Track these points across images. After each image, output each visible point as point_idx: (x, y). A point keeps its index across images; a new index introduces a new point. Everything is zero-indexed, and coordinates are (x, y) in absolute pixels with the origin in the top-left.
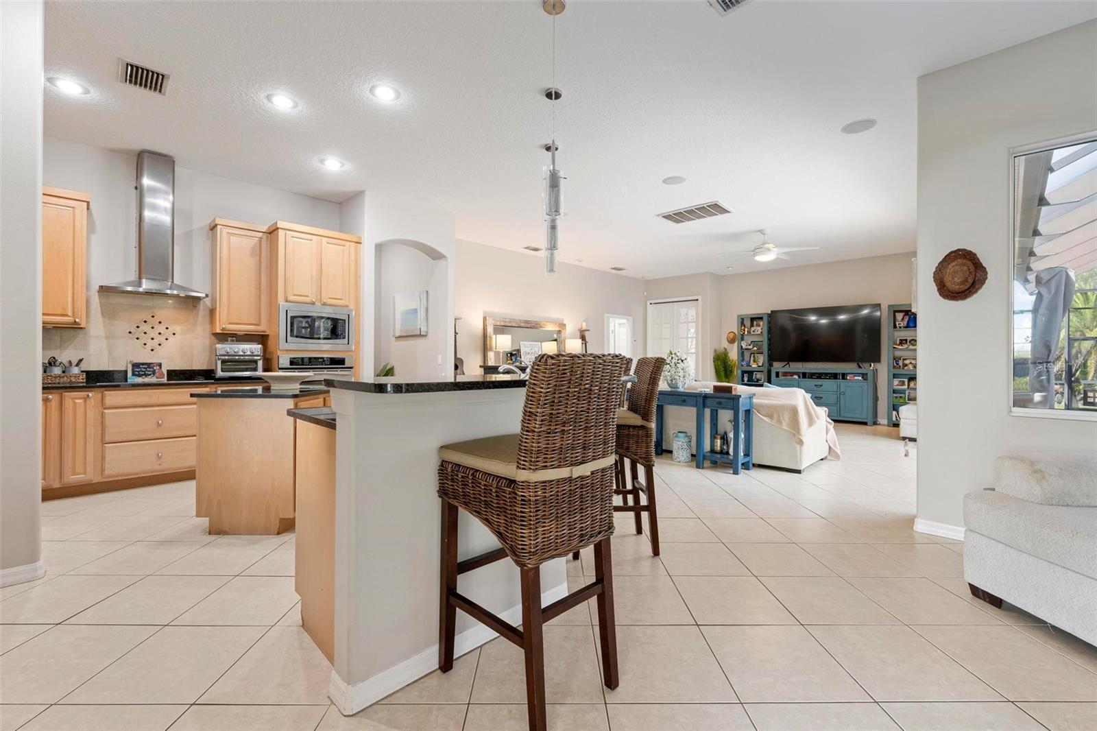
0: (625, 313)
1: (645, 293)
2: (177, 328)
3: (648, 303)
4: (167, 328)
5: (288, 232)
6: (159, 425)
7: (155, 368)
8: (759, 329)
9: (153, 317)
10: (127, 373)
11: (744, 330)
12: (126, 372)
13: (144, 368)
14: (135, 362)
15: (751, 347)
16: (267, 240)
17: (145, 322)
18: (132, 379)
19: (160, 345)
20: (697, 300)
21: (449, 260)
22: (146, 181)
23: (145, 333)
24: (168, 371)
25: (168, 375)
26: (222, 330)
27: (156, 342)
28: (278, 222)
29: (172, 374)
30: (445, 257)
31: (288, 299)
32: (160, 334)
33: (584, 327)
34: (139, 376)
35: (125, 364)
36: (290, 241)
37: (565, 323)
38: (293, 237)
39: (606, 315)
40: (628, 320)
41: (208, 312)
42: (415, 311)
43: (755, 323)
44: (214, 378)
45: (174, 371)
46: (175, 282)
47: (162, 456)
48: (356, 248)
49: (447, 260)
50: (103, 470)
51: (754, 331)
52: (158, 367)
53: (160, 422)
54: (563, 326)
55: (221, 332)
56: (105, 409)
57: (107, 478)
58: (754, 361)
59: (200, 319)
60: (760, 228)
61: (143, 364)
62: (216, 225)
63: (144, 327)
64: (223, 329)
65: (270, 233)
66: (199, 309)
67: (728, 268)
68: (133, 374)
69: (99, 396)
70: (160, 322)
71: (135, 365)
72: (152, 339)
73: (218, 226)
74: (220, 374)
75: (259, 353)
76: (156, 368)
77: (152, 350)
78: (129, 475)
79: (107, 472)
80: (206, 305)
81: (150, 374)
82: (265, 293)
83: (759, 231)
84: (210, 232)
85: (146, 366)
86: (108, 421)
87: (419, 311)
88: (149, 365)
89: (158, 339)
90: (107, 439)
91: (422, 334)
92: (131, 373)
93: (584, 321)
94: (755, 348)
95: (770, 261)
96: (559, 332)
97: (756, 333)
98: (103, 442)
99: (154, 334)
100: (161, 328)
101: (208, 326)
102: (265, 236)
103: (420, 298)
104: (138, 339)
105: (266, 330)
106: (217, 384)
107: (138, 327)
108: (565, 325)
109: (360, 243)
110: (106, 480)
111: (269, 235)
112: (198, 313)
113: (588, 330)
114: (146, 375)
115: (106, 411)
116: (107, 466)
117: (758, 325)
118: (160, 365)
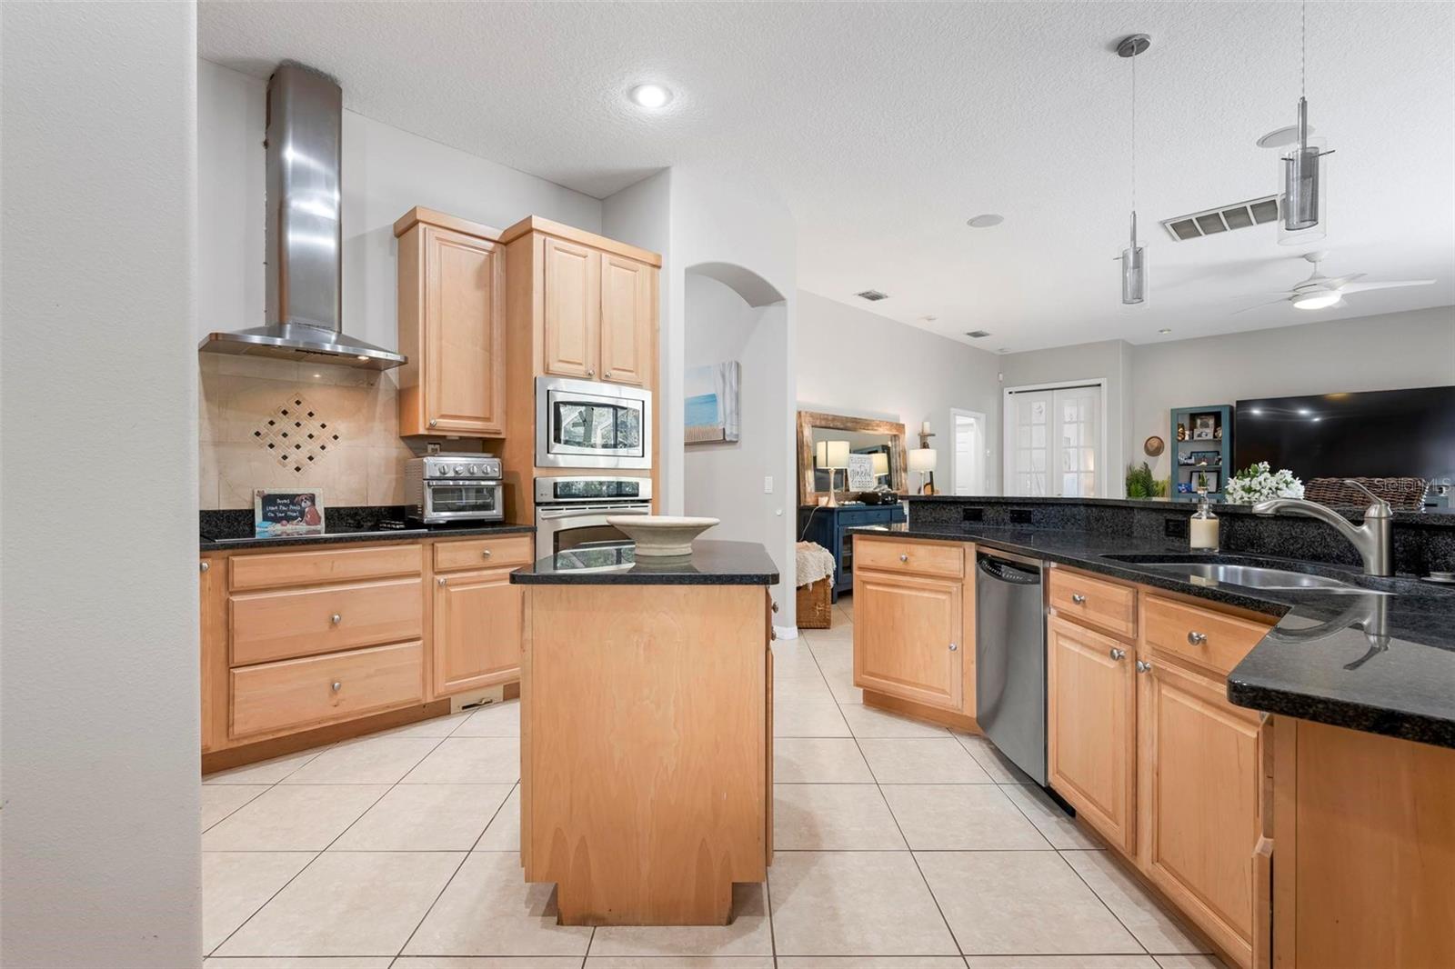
0: (974, 407)
1: (1001, 375)
2: (341, 427)
3: (1006, 391)
4: (323, 426)
5: (548, 239)
6: (333, 623)
7: (303, 504)
8: (1207, 430)
9: (298, 403)
10: (253, 515)
11: (1184, 434)
12: (251, 512)
13: (285, 505)
14: (266, 492)
15: (1192, 461)
16: (502, 255)
17: (285, 413)
18: (264, 529)
19: (311, 458)
20: (1099, 385)
21: (789, 303)
22: (292, 155)
23: (285, 435)
24: (325, 509)
25: (326, 518)
26: (428, 429)
27: (304, 453)
28: (533, 217)
29: (337, 517)
30: (783, 299)
31: (551, 368)
32: (311, 436)
33: (927, 430)
34: (276, 520)
35: (248, 498)
36: (555, 257)
37: (901, 422)
38: (556, 248)
39: (952, 409)
40: (976, 418)
41: (393, 394)
42: (712, 399)
43: (1199, 422)
44: (419, 524)
45: (338, 510)
46: (343, 332)
47: (340, 686)
48: (652, 275)
49: (785, 305)
50: (229, 725)
51: (1199, 436)
52: (309, 503)
53: (336, 617)
54: (901, 427)
55: (426, 433)
56: (232, 593)
57: (238, 739)
58: (1201, 484)
59: (379, 409)
60: (1306, 251)
61: (282, 497)
62: (416, 222)
63: (284, 424)
64: (432, 427)
65: (506, 244)
66: (378, 389)
67: (1162, 331)
68: (265, 518)
69: (221, 566)
70: (311, 414)
71: (269, 500)
72: (298, 447)
73: (420, 224)
74: (431, 515)
75: (497, 475)
76: (306, 505)
77: (298, 469)
78: (279, 730)
79: (238, 729)
80: (390, 381)
81: (296, 518)
82: (499, 359)
83: (1304, 256)
84: (397, 240)
85: (288, 501)
86: (239, 620)
87: (720, 399)
88: (293, 499)
89: (310, 447)
90: (239, 657)
91: (727, 439)
92: (261, 516)
93: (927, 419)
94: (1204, 463)
95: (1319, 310)
96: (895, 437)
97: (1204, 437)
98: (230, 666)
99: (298, 436)
100: (312, 426)
101: (393, 423)
102: (499, 248)
103: (723, 376)
104: (271, 446)
105: (503, 430)
106: (436, 536)
107: (272, 423)
108: (903, 426)
109: (659, 267)
110: (235, 745)
111: (503, 246)
112: (376, 398)
113: (933, 435)
114: (289, 519)
115: (235, 599)
116: (238, 716)
117: (1206, 426)
118: (312, 498)
